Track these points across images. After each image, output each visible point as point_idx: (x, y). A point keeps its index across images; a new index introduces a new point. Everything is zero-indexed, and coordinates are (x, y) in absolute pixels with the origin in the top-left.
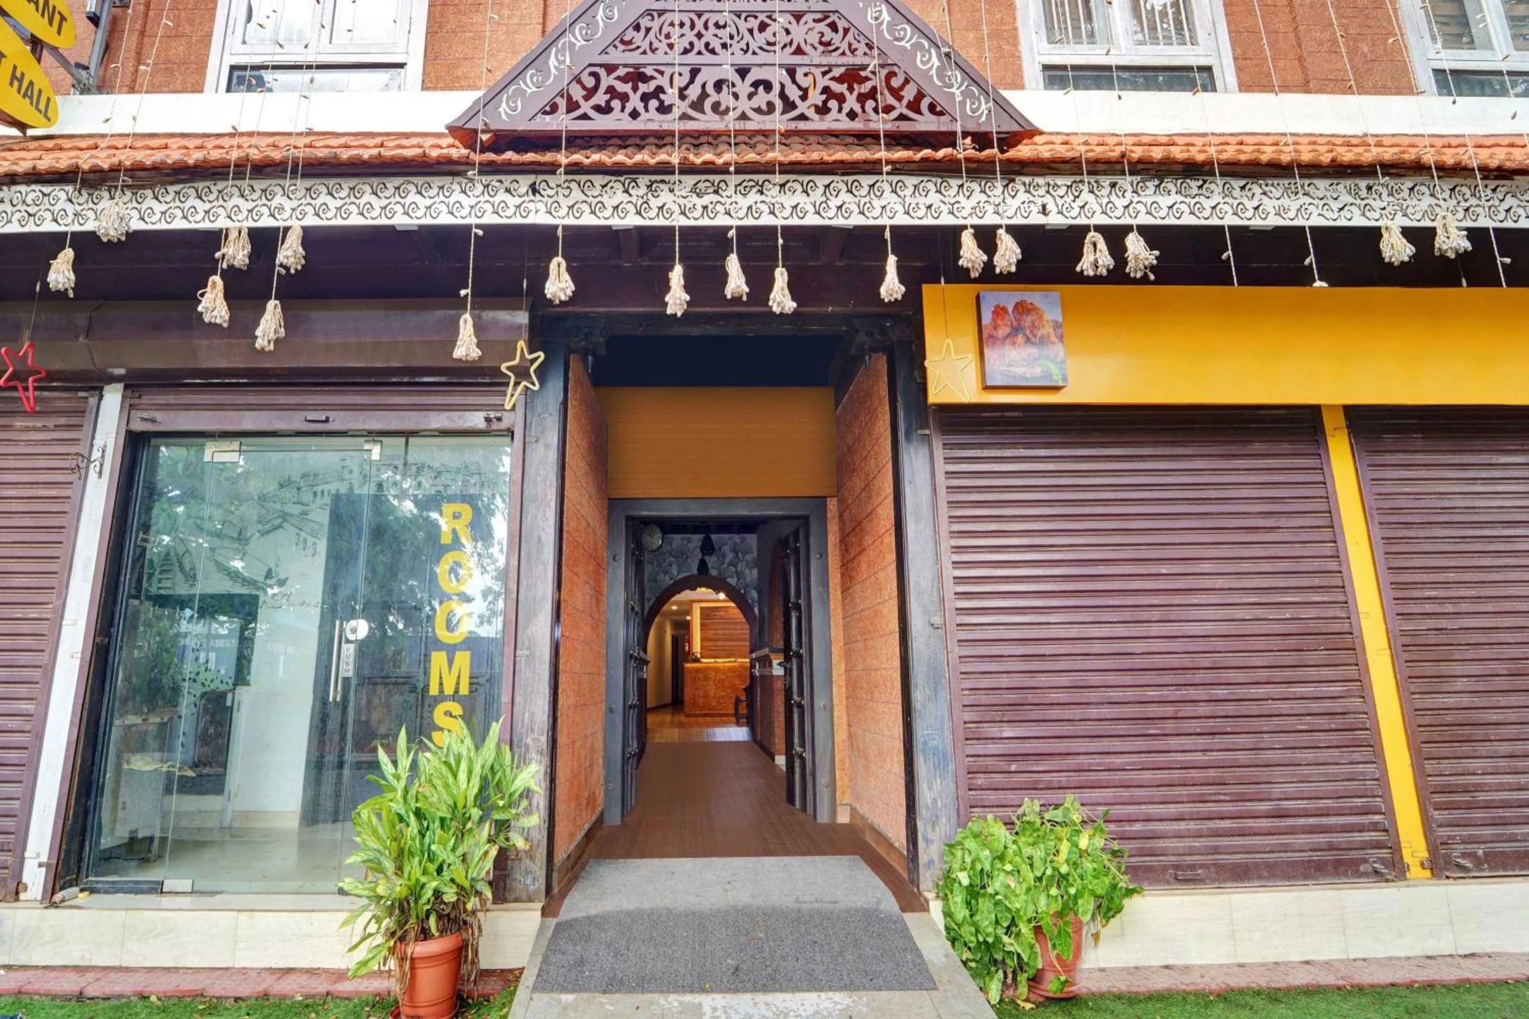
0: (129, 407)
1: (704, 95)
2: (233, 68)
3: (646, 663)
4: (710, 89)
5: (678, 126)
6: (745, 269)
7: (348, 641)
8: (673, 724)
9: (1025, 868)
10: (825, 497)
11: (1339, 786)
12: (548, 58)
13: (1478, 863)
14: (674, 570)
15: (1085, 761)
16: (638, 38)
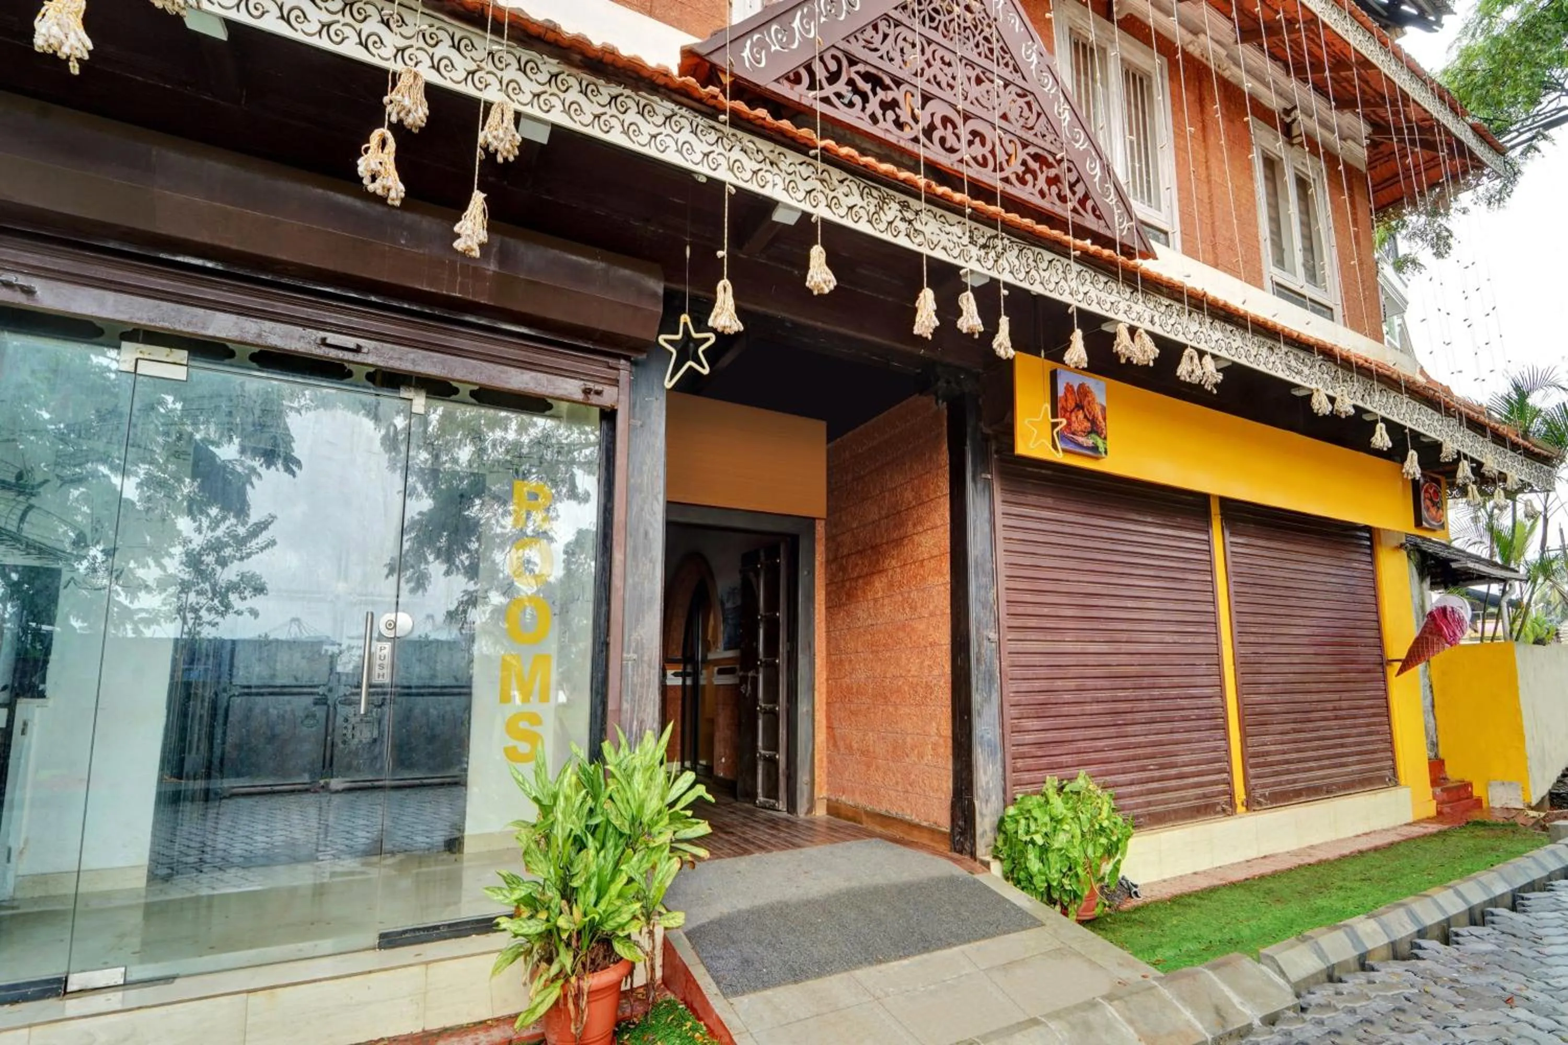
1: (933, 125)
4: (938, 122)
5: (912, 148)
7: (381, 638)
9: (1075, 827)
10: (814, 519)
11: (1209, 755)
12: (794, 19)
16: (877, 39)
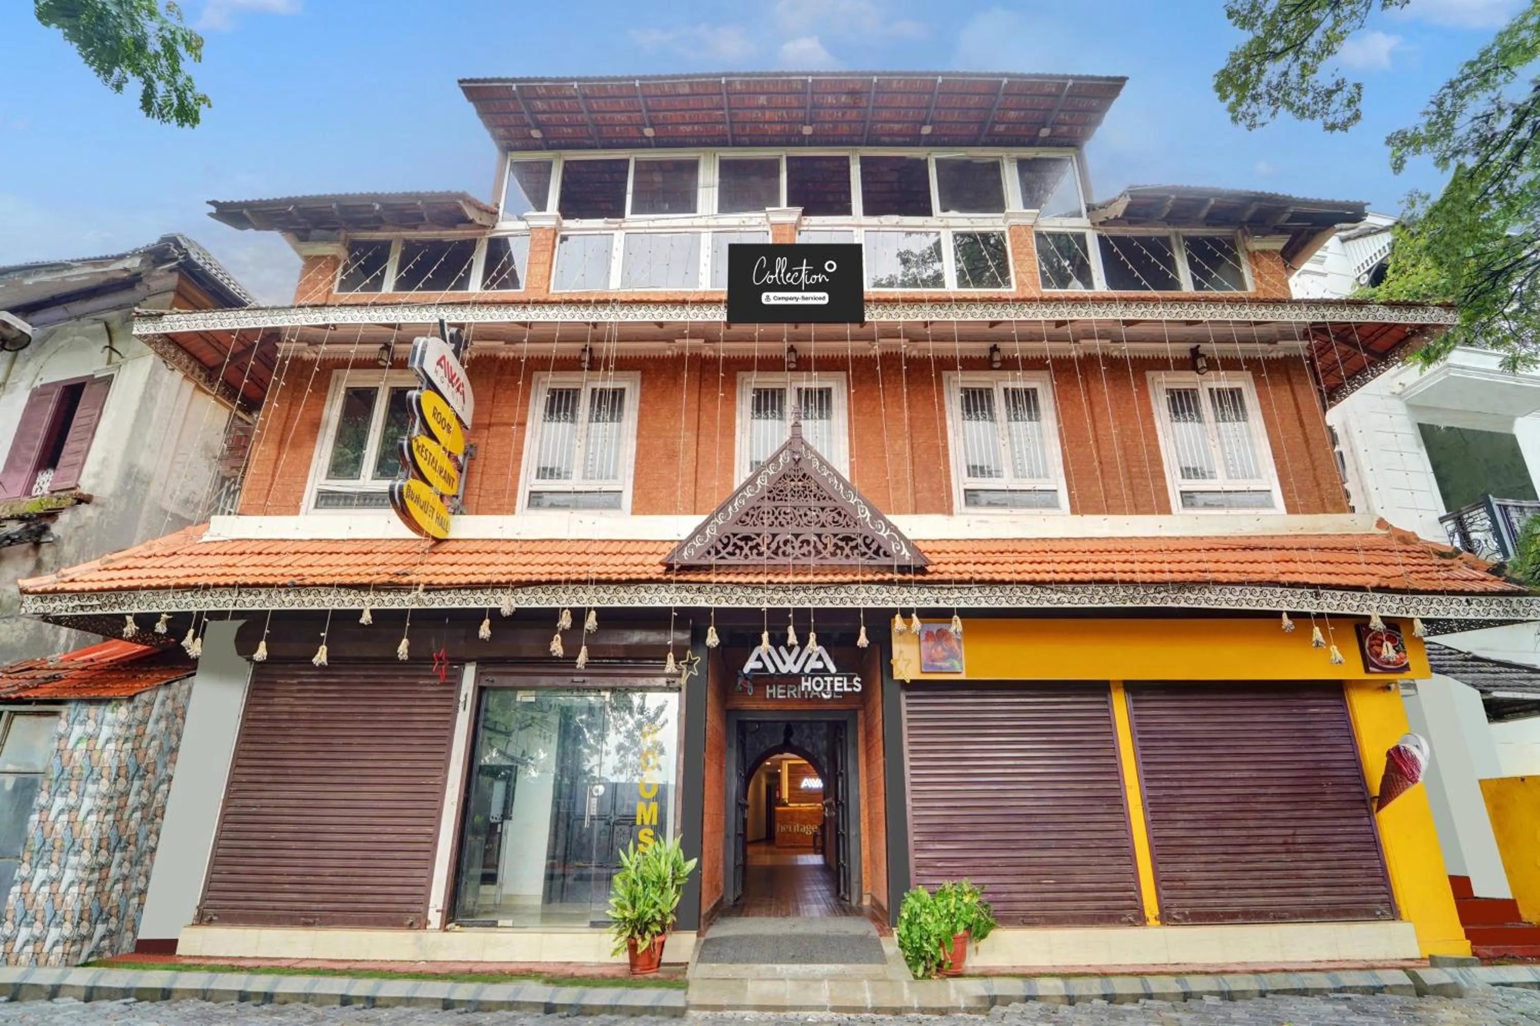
0: (479, 675)
1: (778, 547)
2: (531, 492)
3: (747, 807)
4: (781, 544)
5: (766, 562)
6: (797, 634)
8: (766, 853)
9: (936, 912)
10: (856, 710)
11: (1112, 876)
13: (1186, 918)
14: (767, 741)
15: (977, 862)
16: (748, 519)
